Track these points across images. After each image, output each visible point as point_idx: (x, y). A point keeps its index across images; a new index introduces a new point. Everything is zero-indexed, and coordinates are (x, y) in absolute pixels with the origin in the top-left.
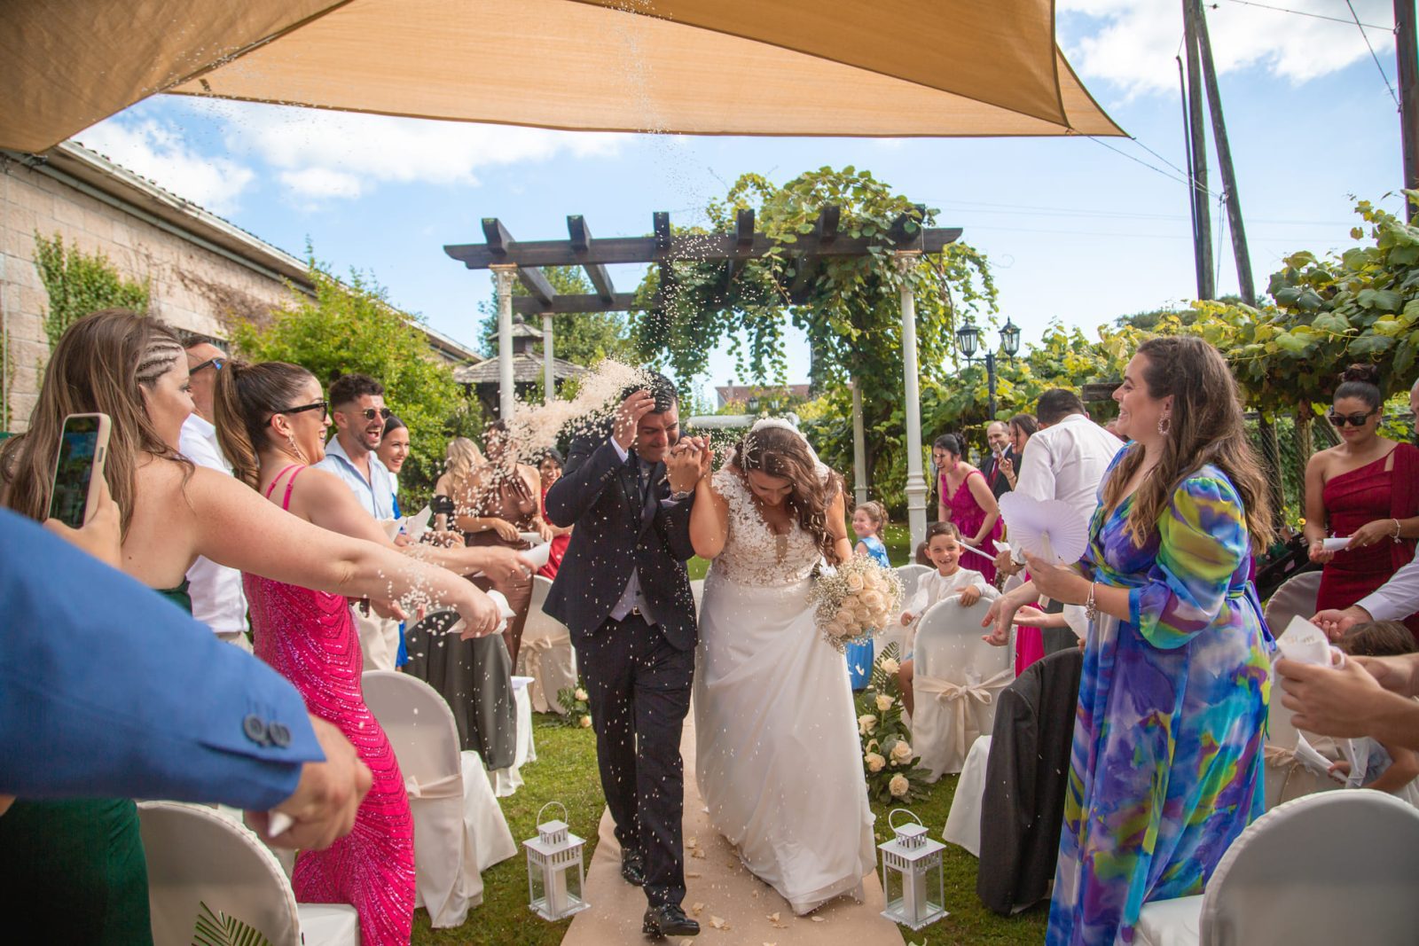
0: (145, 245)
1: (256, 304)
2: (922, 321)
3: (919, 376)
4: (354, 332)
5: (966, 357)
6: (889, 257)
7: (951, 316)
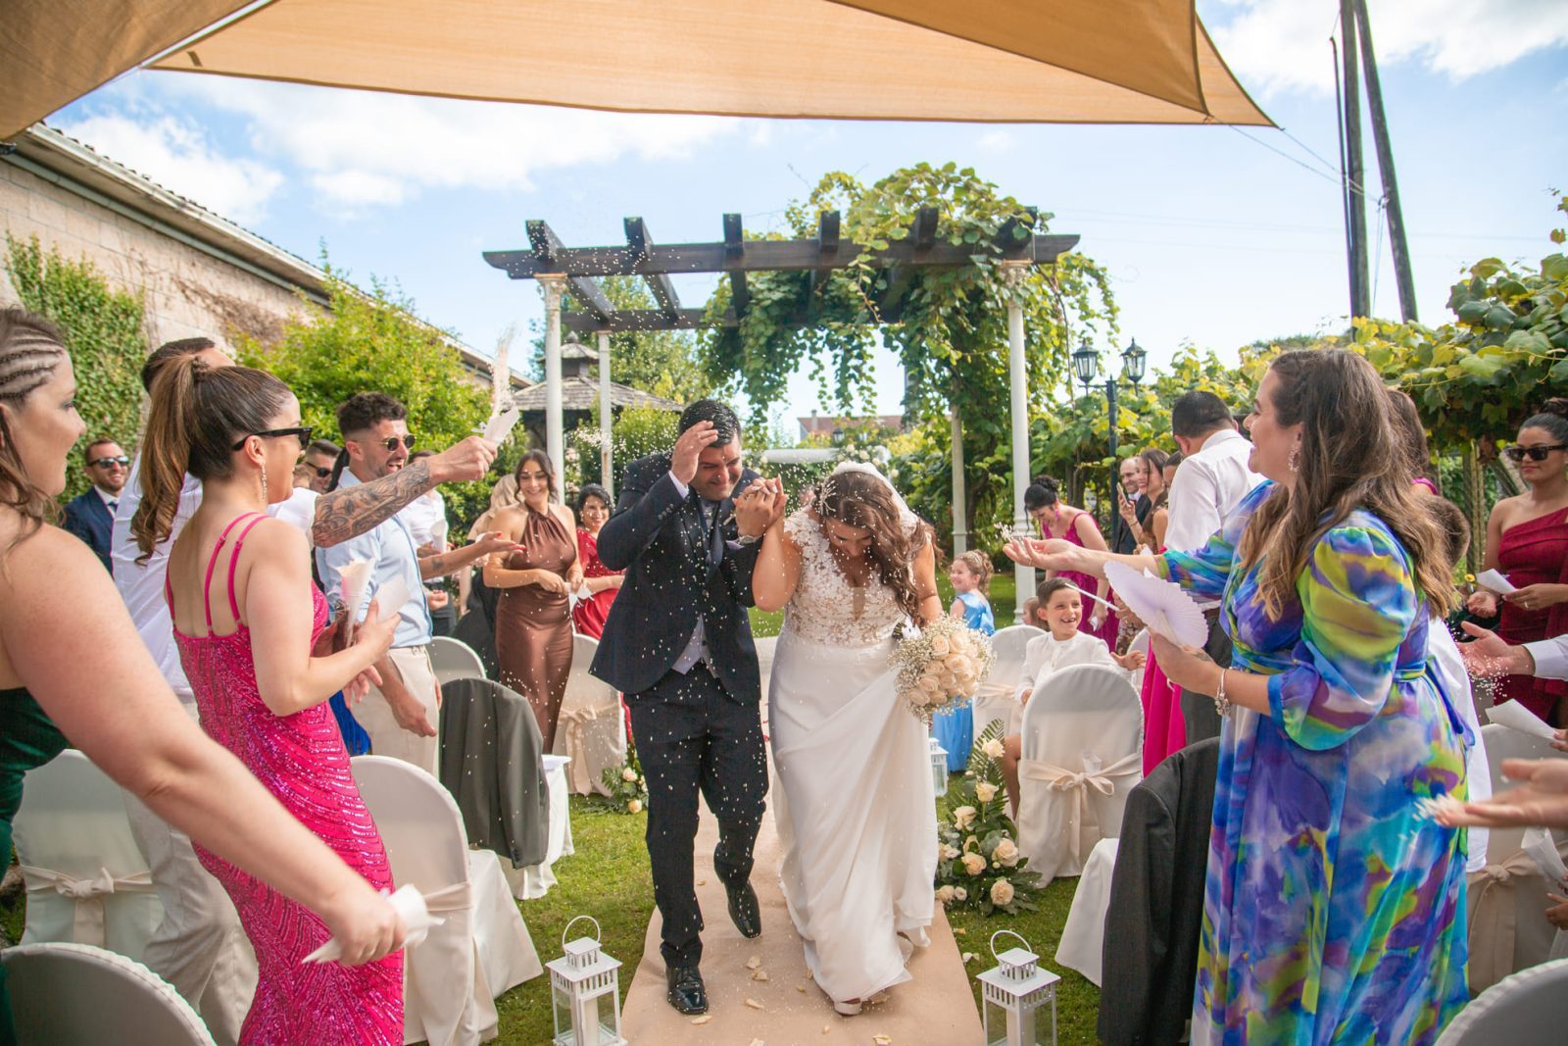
0: (139, 249)
1: (270, 319)
2: (1032, 342)
3: (1028, 405)
4: (374, 350)
5: (1083, 384)
6: (995, 267)
7: (1066, 337)
